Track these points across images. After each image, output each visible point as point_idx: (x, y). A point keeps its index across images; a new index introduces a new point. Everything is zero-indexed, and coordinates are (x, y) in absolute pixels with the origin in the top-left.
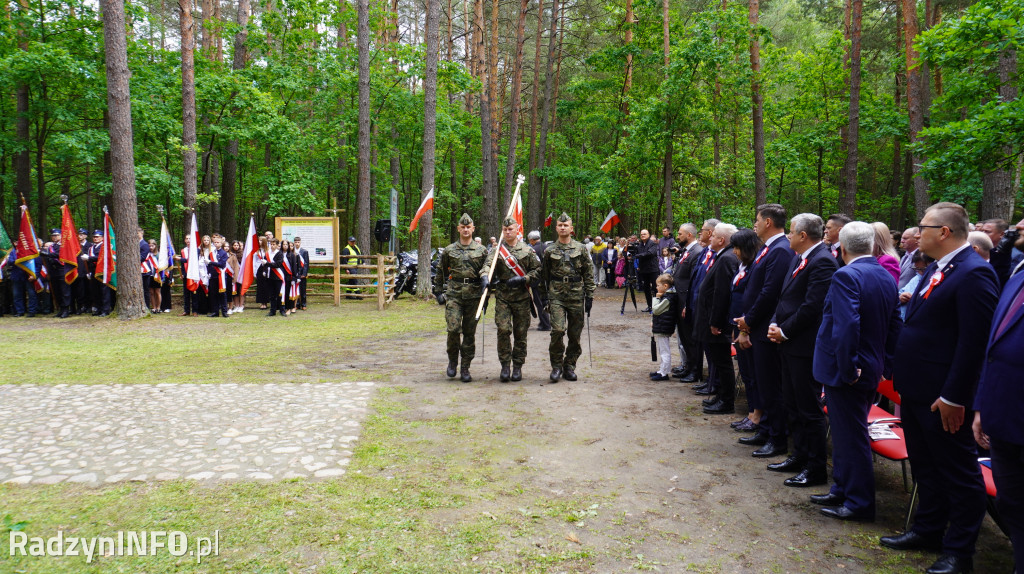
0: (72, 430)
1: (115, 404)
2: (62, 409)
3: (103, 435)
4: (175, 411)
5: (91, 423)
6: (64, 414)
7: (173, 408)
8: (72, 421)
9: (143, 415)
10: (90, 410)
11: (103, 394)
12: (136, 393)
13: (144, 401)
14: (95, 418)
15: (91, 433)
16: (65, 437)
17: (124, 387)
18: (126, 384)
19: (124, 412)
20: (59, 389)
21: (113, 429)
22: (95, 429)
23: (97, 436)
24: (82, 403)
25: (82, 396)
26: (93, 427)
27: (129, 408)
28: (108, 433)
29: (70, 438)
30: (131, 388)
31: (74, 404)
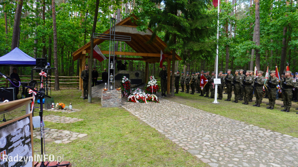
0: (234, 143)
1: (259, 138)
2: (240, 134)
3: (240, 149)
4: (276, 149)
5: (242, 143)
6: (239, 136)
7: (277, 148)
8: (238, 140)
9: (263, 146)
10: (248, 137)
11: (259, 132)
12: (271, 135)
13: (270, 140)
14: (246, 141)
15: (237, 147)
16: (229, 145)
17: (271, 131)
18: (273, 131)
19: (257, 142)
20: (250, 126)
21: (245, 148)
22: (240, 146)
23: (237, 149)
24: (249, 134)
25: (253, 131)
26: (241, 144)
27: (261, 141)
28: (242, 149)
29: (229, 146)
30: (272, 133)
31: (247, 134)
